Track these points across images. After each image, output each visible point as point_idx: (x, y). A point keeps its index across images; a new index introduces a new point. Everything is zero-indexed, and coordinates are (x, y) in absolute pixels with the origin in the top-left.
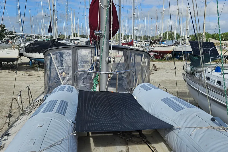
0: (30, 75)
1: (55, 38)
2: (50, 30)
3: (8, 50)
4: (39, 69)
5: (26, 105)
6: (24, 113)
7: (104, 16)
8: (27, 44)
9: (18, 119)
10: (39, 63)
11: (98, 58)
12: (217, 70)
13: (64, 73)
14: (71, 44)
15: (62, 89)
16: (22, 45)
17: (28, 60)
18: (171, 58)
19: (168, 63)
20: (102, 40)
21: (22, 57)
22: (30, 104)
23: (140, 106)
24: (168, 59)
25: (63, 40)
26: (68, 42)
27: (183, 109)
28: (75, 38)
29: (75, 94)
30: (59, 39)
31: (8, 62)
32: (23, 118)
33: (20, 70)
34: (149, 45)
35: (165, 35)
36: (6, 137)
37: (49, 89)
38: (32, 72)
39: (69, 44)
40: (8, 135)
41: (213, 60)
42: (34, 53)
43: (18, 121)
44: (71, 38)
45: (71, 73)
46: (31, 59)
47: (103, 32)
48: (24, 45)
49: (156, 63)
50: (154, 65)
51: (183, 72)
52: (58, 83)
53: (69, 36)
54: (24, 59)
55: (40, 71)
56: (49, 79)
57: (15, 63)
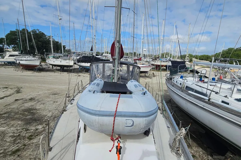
0: (79, 76)
1: (94, 55)
2: (92, 50)
3: (68, 61)
4: (84, 72)
5: (80, 89)
6: (79, 92)
7: (117, 50)
8: (78, 58)
9: (77, 94)
10: (84, 69)
11: (114, 68)
12: (182, 77)
13: (98, 75)
14: (103, 58)
15: (98, 80)
16: (75, 58)
17: (78, 67)
18: (165, 69)
19: (163, 72)
20: (116, 60)
21: (75, 65)
22: (82, 89)
23: (127, 88)
24: (163, 70)
25: (99, 56)
26: (101, 57)
27: (138, 87)
28: (106, 55)
29: (103, 82)
30: (97, 55)
31: (67, 67)
32: (79, 94)
33: (73, 73)
34: (152, 60)
35: (163, 55)
36: (73, 101)
37: (91, 81)
38: (80, 74)
39: (102, 58)
40: (74, 100)
41: (180, 72)
42: (82, 63)
43: (77, 96)
44: (104, 55)
45: (101, 75)
46: (80, 66)
47: (116, 57)
48: (77, 58)
49: (154, 72)
50: (153, 73)
51: (165, 78)
52: (96, 78)
53: (103, 53)
54: (76, 67)
55: (85, 73)
56: (91, 78)
57: (71, 68)
